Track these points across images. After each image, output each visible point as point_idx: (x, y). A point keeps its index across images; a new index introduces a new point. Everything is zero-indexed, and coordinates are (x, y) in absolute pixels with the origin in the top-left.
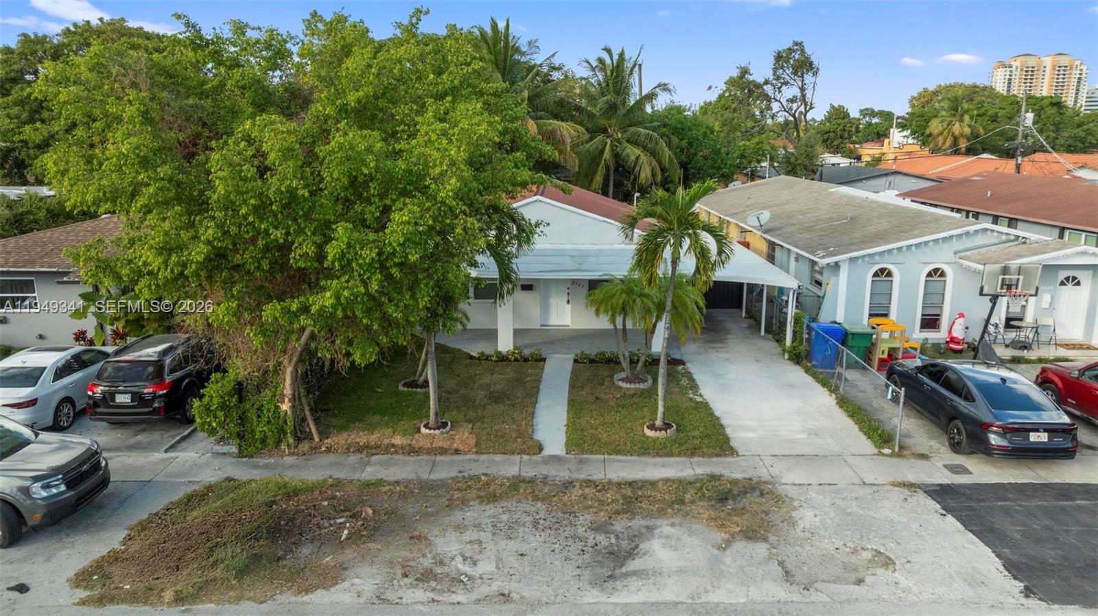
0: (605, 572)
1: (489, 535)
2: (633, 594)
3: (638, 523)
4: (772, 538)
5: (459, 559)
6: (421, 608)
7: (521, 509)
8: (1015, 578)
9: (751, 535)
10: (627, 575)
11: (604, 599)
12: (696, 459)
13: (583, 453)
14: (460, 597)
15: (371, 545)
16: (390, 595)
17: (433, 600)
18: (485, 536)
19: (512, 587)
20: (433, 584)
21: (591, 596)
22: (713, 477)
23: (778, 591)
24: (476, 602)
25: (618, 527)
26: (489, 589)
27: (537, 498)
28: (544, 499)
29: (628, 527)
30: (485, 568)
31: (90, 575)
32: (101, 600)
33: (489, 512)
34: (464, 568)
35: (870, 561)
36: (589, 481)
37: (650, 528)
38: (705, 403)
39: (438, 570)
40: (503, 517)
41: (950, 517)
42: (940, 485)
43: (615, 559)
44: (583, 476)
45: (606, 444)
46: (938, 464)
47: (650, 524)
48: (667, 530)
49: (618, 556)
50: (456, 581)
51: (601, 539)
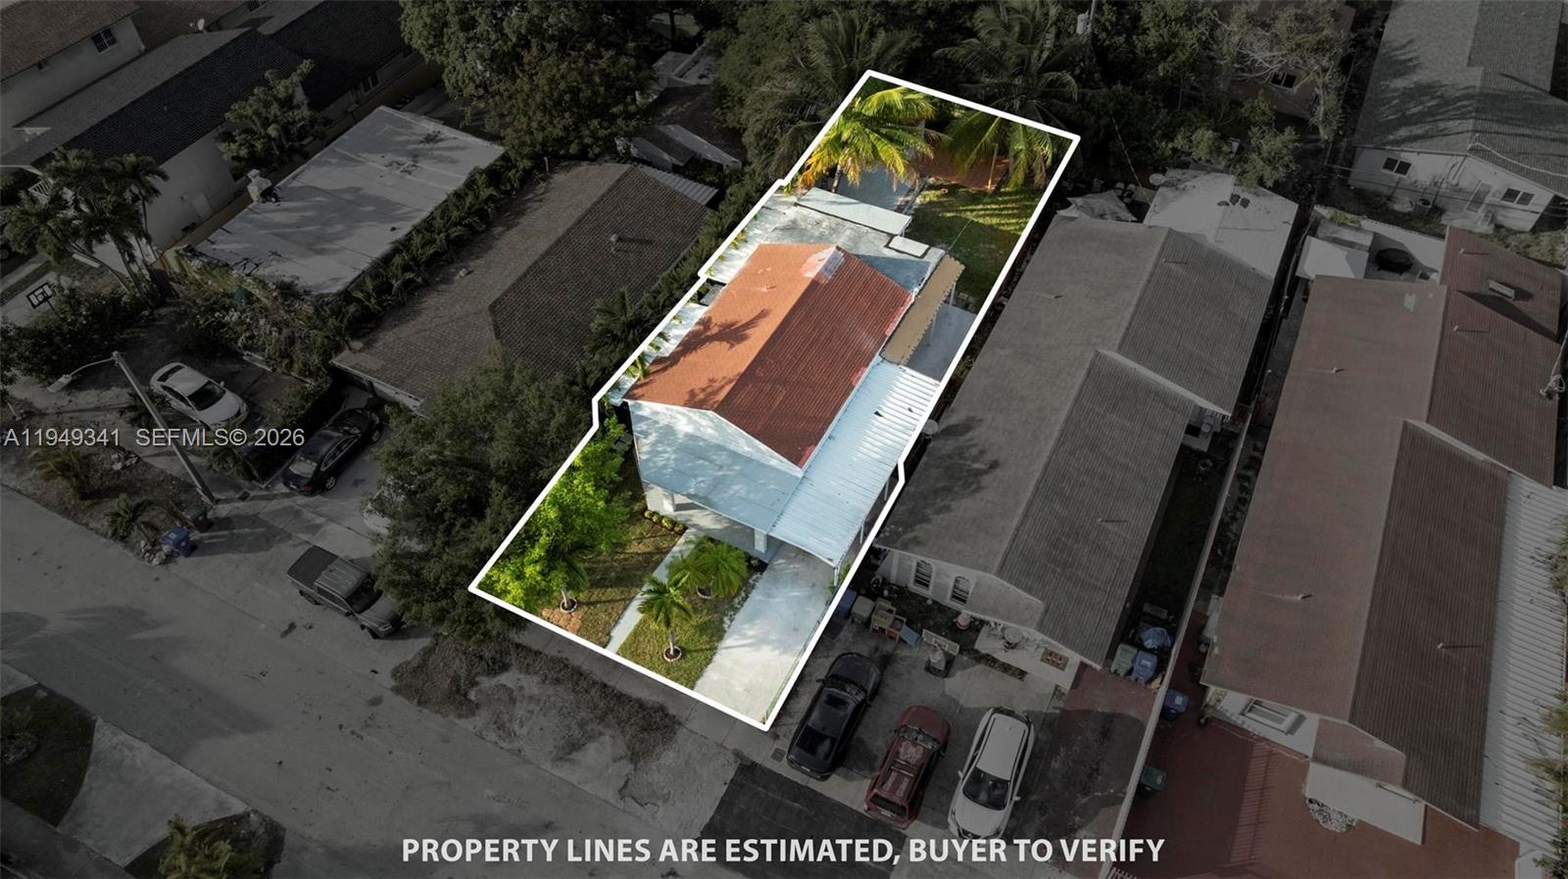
0: (561, 754)
1: (539, 709)
3: (600, 728)
4: (641, 764)
7: (562, 695)
9: (635, 758)
10: (568, 760)
11: (549, 770)
14: (505, 745)
16: (484, 733)
17: (496, 743)
18: (537, 710)
19: (525, 747)
20: (501, 732)
23: (611, 795)
24: (508, 751)
25: (588, 728)
26: (516, 745)
27: (574, 690)
28: (577, 693)
29: (592, 730)
30: (524, 731)
31: (397, 673)
32: (397, 690)
33: (549, 693)
34: (516, 728)
35: (663, 795)
36: (605, 686)
37: (600, 734)
38: (725, 632)
39: (507, 725)
40: (552, 699)
41: (725, 788)
42: (754, 764)
43: (571, 747)
44: (605, 680)
45: (639, 655)
46: (775, 746)
47: (603, 730)
48: (606, 739)
49: (574, 746)
50: (511, 735)
51: (576, 733)
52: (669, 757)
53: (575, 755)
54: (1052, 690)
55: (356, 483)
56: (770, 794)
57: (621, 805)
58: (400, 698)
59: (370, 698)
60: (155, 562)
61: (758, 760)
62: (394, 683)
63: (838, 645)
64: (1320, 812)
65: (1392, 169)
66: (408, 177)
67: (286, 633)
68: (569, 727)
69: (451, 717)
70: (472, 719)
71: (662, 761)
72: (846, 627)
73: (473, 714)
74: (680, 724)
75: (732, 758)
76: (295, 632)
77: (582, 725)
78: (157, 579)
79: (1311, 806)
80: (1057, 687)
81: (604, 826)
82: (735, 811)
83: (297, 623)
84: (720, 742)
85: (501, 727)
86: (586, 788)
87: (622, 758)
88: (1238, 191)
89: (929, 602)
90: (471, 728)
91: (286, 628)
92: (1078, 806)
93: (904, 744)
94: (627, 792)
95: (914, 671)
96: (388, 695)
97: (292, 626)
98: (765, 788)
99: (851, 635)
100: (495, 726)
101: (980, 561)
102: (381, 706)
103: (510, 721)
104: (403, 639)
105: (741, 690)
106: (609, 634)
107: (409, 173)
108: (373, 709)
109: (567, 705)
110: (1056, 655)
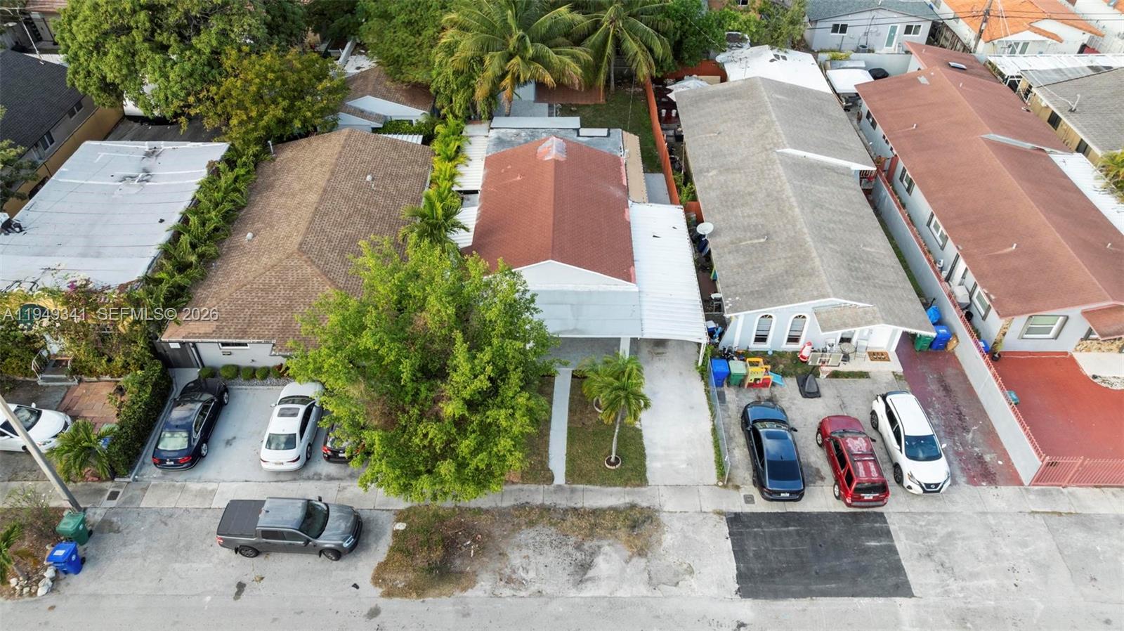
0: (578, 578)
1: (532, 551)
2: (589, 591)
3: (595, 542)
4: (650, 554)
5: (521, 569)
6: (509, 599)
7: (544, 532)
8: (738, 583)
9: (641, 553)
10: (587, 580)
11: (577, 595)
12: (628, 489)
13: (573, 483)
14: (523, 593)
15: (484, 559)
16: (497, 592)
17: (514, 595)
18: (530, 553)
19: (543, 587)
20: (512, 585)
21: (573, 593)
22: (633, 506)
23: (643, 590)
24: (530, 596)
25: (586, 547)
26: (534, 588)
27: (551, 524)
28: (555, 525)
29: (590, 547)
30: (532, 575)
31: (377, 579)
32: (389, 594)
33: (531, 535)
34: (524, 575)
35: (686, 570)
36: (575, 509)
37: (599, 547)
38: (641, 430)
39: (514, 576)
40: (538, 538)
41: (729, 540)
42: (736, 514)
43: (583, 569)
44: (572, 505)
45: (585, 475)
46: (742, 495)
47: (600, 544)
48: (606, 549)
49: (585, 567)
50: (521, 583)
51: (578, 555)
52: (668, 539)
53: (590, 573)
54: (892, 376)
55: (228, 443)
56: (766, 530)
57: (658, 593)
58: (396, 600)
59: (366, 612)
60: (41, 591)
61: (738, 510)
62: (380, 590)
63: (730, 406)
64: (1103, 381)
65: (837, 32)
66: (148, 184)
67: (238, 594)
68: (568, 554)
69: (458, 593)
70: (478, 586)
71: (664, 544)
72: (726, 392)
73: (475, 582)
74: (656, 511)
75: (717, 517)
76: (247, 590)
77: (578, 547)
78: (52, 608)
79: (1096, 381)
80: (893, 373)
81: (658, 617)
82: (751, 555)
83: (244, 580)
84: (699, 510)
85: (509, 581)
86: (618, 594)
87: (631, 557)
88: (775, 52)
89: (770, 353)
90: (481, 594)
91: (236, 590)
92: (970, 441)
93: (848, 441)
94: (654, 581)
95: (795, 402)
96: (383, 603)
97: (241, 587)
98: (759, 527)
99: (734, 396)
100: (502, 583)
101: (815, 293)
102: (382, 615)
103: (514, 572)
104: (363, 550)
105: (684, 466)
106: (549, 470)
107: (147, 181)
108: (377, 620)
109: (553, 538)
110: (878, 353)
